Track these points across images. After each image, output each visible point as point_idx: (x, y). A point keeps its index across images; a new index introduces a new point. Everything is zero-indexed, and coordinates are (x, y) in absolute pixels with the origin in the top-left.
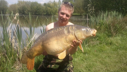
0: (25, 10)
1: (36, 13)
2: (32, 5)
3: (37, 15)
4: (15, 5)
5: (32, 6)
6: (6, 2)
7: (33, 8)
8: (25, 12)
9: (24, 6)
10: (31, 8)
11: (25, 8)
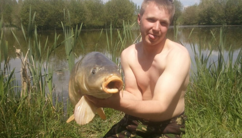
0: (212, 16)
1: (236, 21)
2: (227, 5)
3: (237, 24)
4: (195, 7)
5: (227, 7)
6: (180, 3)
7: (230, 11)
8: (211, 20)
9: (212, 8)
10: (226, 11)
11: (212, 12)
